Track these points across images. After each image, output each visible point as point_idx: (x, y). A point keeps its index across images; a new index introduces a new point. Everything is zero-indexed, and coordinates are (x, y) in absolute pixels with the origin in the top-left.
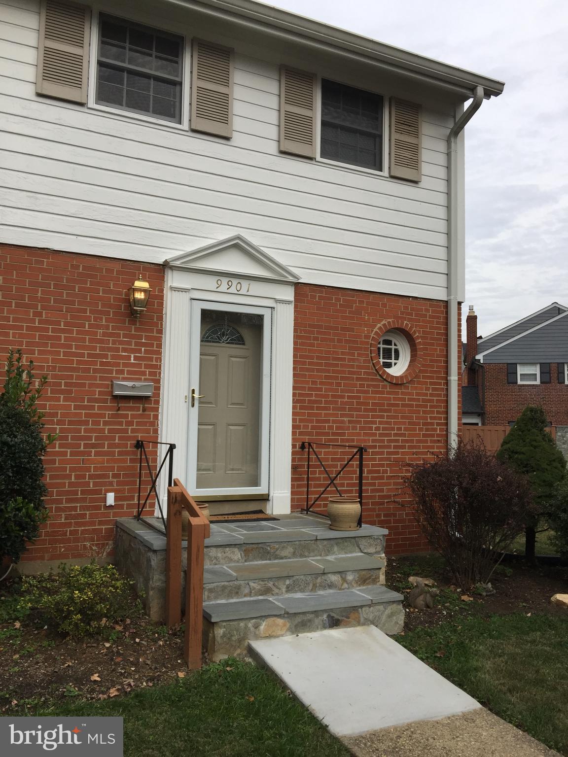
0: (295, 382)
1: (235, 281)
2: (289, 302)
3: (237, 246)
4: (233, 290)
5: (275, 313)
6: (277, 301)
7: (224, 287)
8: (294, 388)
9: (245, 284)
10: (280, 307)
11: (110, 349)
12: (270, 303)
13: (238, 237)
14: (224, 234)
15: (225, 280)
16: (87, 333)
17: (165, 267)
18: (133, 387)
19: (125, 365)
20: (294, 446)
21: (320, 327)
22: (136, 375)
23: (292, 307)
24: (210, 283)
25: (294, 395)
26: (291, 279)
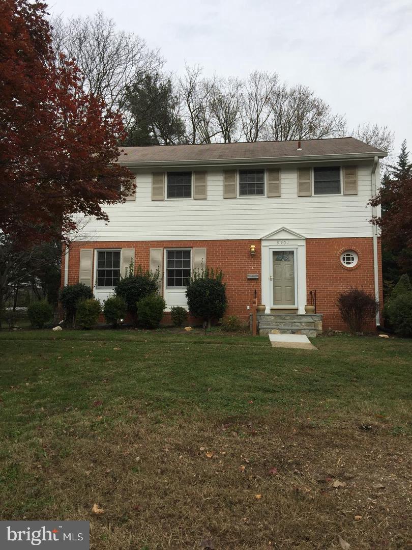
0: (307, 272)
1: (283, 241)
2: (304, 246)
3: (283, 230)
4: (283, 244)
5: (298, 250)
6: (299, 246)
7: (280, 244)
8: (307, 274)
9: (287, 242)
10: (299, 248)
11: (246, 266)
12: (297, 247)
13: (283, 228)
14: (279, 227)
15: (280, 241)
16: (240, 261)
17: (261, 240)
18: (253, 276)
19: (251, 270)
20: (307, 293)
21: (316, 252)
22: (254, 272)
23: (305, 247)
24: (275, 243)
25: (307, 276)
26: (303, 238)
